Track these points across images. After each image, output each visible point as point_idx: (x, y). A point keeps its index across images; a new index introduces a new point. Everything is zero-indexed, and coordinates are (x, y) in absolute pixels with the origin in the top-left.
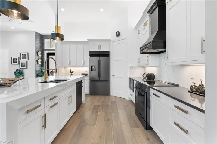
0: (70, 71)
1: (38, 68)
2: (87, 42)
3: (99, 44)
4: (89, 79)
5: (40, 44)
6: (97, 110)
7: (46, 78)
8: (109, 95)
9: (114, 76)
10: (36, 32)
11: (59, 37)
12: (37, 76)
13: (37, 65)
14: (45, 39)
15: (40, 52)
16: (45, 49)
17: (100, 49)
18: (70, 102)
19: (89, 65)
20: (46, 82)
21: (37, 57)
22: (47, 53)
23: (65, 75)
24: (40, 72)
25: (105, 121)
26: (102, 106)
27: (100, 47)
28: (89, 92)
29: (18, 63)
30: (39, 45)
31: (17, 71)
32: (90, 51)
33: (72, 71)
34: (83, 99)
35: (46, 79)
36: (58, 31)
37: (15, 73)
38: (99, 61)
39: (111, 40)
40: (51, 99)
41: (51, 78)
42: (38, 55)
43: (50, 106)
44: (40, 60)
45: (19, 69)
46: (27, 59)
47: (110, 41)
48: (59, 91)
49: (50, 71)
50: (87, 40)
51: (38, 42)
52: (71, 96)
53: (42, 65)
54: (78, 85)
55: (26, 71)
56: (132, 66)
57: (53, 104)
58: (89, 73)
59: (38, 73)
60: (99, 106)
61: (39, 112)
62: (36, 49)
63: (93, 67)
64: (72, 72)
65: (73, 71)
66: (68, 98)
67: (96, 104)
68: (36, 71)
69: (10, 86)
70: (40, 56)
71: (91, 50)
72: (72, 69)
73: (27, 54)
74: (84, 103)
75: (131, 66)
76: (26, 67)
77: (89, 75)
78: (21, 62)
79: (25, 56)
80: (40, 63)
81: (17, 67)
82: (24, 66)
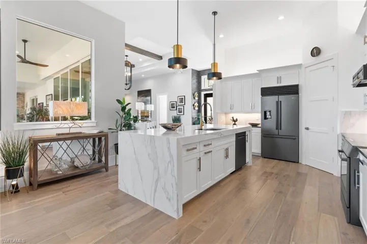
0: (232, 119)
1: (195, 115)
2: (257, 73)
3: (278, 74)
4: (260, 132)
5: (196, 83)
6: (267, 177)
7: (202, 125)
8: (298, 162)
9: (307, 129)
10: (192, 69)
11: (215, 76)
12: (194, 124)
13: (194, 111)
14: (202, 76)
15: (196, 94)
16: (202, 89)
17: (280, 83)
18: (227, 156)
19: (260, 110)
20: (202, 129)
21: (194, 101)
22: (204, 95)
23: (226, 124)
24: (196, 119)
25: (274, 191)
26: (277, 174)
27: (279, 79)
28: (260, 152)
29: (175, 109)
30: (195, 86)
31: (175, 117)
32: (262, 89)
33: (235, 119)
34: (247, 160)
35: (202, 127)
36: (214, 70)
37: (173, 120)
38: (278, 104)
39: (301, 64)
40: (205, 146)
41: (209, 126)
42: (194, 98)
43: (204, 152)
44: (196, 104)
45: (176, 115)
46: (183, 104)
47: (300, 66)
48: (214, 139)
49: (208, 119)
50: (258, 71)
51: (195, 81)
52: (227, 150)
53: (199, 111)
54: (239, 138)
55: (183, 118)
56: (350, 112)
57: (208, 151)
58: (260, 122)
59: (194, 120)
60: (272, 173)
61: (195, 154)
62: (192, 90)
63: (268, 113)
64: (235, 121)
65: (237, 119)
66: (223, 150)
67: (268, 170)
68: (193, 118)
69: (174, 130)
70: (197, 98)
71: (263, 87)
72: (236, 116)
73: (183, 97)
74: (250, 166)
75: (346, 112)
76: (182, 113)
77: (260, 126)
78: (178, 107)
79: (182, 100)
80: (197, 108)
81: (175, 113)
82: (181, 112)
